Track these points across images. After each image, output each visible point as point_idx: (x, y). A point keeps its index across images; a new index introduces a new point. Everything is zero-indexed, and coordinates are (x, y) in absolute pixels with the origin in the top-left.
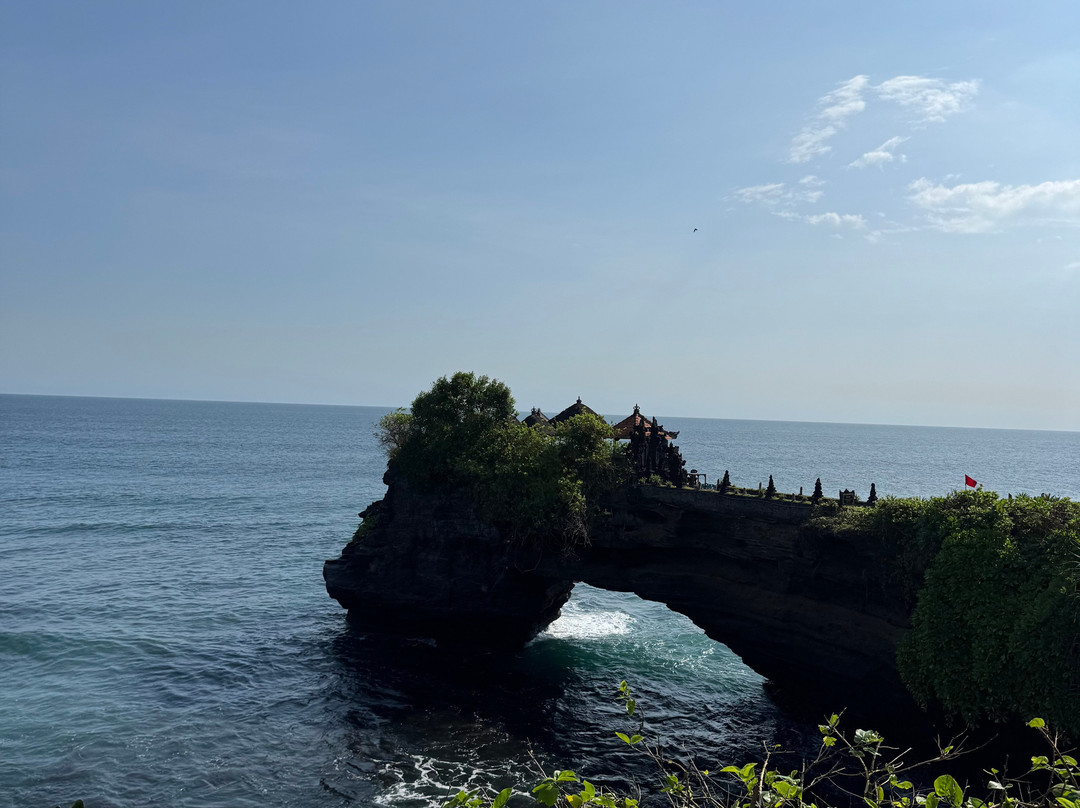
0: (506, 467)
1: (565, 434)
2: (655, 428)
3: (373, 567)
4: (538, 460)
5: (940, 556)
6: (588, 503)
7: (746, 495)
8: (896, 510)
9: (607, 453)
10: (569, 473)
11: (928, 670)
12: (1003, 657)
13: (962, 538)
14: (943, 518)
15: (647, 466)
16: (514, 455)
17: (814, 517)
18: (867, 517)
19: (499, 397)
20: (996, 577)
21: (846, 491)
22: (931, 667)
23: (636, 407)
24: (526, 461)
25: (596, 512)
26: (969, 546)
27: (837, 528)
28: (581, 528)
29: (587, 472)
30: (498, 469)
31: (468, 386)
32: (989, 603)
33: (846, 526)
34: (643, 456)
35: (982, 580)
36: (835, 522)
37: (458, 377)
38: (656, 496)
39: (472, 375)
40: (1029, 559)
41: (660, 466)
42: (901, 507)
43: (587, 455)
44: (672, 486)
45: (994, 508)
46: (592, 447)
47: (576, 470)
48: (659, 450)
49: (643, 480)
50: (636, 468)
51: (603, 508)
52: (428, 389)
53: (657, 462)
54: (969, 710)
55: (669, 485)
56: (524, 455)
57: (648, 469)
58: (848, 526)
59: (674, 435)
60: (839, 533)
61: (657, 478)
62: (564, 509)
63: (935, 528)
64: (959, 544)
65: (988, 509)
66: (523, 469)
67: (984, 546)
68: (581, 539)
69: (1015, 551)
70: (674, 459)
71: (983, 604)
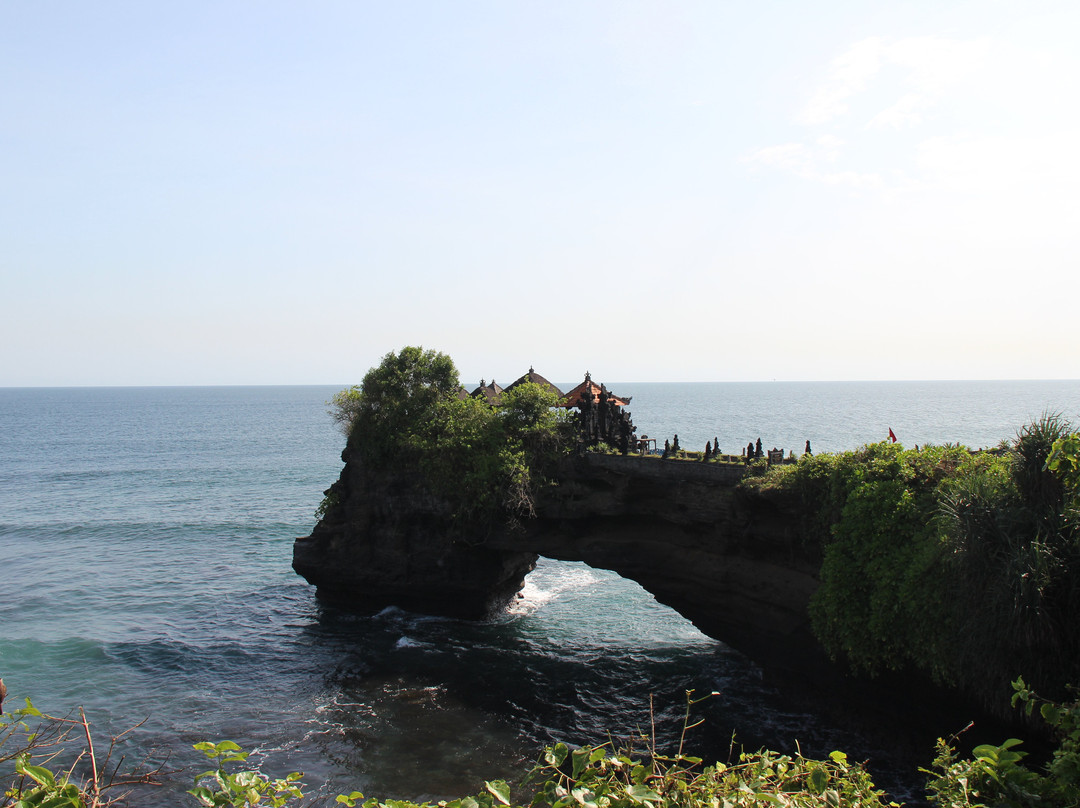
0: (449, 441)
1: (508, 406)
2: (605, 395)
3: (333, 544)
4: (480, 432)
5: (845, 511)
6: (533, 473)
7: (687, 458)
8: (814, 466)
9: (552, 423)
10: (513, 444)
11: (833, 622)
12: (896, 607)
13: (865, 491)
14: (850, 472)
15: (596, 434)
16: (456, 428)
17: (746, 477)
18: (789, 475)
19: (442, 371)
20: (893, 529)
21: (775, 450)
22: (835, 620)
23: (588, 374)
24: (469, 434)
25: (543, 483)
26: (870, 499)
27: (764, 487)
28: (524, 499)
29: (532, 442)
30: (440, 443)
31: (416, 360)
32: (887, 555)
33: (769, 485)
34: (591, 423)
35: (881, 533)
36: (763, 482)
37: (407, 352)
38: (603, 464)
39: (420, 349)
40: (923, 510)
41: (610, 434)
42: (820, 463)
43: (531, 424)
44: (619, 454)
45: (895, 459)
46: (536, 417)
47: (520, 441)
48: (609, 417)
49: (591, 448)
50: (583, 436)
51: (549, 479)
52: (377, 366)
53: (607, 430)
54: (869, 659)
55: (615, 453)
56: (468, 427)
57: (596, 437)
58: (772, 485)
59: (626, 401)
60: (763, 492)
61: (603, 445)
62: (506, 481)
63: (843, 482)
64: (861, 498)
65: (890, 461)
66: (466, 441)
67: (883, 499)
68: (527, 511)
69: (911, 501)
70: (624, 425)
71: (881, 555)
